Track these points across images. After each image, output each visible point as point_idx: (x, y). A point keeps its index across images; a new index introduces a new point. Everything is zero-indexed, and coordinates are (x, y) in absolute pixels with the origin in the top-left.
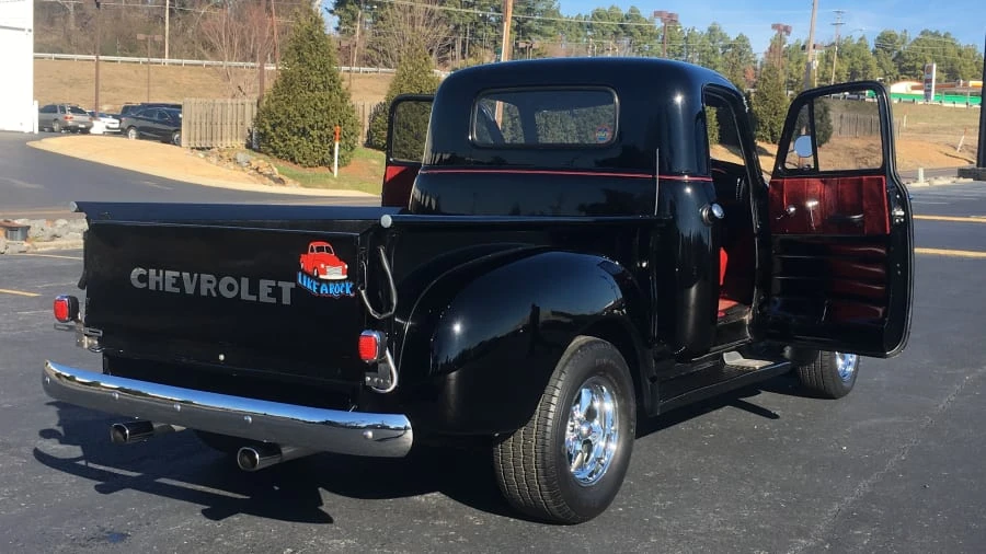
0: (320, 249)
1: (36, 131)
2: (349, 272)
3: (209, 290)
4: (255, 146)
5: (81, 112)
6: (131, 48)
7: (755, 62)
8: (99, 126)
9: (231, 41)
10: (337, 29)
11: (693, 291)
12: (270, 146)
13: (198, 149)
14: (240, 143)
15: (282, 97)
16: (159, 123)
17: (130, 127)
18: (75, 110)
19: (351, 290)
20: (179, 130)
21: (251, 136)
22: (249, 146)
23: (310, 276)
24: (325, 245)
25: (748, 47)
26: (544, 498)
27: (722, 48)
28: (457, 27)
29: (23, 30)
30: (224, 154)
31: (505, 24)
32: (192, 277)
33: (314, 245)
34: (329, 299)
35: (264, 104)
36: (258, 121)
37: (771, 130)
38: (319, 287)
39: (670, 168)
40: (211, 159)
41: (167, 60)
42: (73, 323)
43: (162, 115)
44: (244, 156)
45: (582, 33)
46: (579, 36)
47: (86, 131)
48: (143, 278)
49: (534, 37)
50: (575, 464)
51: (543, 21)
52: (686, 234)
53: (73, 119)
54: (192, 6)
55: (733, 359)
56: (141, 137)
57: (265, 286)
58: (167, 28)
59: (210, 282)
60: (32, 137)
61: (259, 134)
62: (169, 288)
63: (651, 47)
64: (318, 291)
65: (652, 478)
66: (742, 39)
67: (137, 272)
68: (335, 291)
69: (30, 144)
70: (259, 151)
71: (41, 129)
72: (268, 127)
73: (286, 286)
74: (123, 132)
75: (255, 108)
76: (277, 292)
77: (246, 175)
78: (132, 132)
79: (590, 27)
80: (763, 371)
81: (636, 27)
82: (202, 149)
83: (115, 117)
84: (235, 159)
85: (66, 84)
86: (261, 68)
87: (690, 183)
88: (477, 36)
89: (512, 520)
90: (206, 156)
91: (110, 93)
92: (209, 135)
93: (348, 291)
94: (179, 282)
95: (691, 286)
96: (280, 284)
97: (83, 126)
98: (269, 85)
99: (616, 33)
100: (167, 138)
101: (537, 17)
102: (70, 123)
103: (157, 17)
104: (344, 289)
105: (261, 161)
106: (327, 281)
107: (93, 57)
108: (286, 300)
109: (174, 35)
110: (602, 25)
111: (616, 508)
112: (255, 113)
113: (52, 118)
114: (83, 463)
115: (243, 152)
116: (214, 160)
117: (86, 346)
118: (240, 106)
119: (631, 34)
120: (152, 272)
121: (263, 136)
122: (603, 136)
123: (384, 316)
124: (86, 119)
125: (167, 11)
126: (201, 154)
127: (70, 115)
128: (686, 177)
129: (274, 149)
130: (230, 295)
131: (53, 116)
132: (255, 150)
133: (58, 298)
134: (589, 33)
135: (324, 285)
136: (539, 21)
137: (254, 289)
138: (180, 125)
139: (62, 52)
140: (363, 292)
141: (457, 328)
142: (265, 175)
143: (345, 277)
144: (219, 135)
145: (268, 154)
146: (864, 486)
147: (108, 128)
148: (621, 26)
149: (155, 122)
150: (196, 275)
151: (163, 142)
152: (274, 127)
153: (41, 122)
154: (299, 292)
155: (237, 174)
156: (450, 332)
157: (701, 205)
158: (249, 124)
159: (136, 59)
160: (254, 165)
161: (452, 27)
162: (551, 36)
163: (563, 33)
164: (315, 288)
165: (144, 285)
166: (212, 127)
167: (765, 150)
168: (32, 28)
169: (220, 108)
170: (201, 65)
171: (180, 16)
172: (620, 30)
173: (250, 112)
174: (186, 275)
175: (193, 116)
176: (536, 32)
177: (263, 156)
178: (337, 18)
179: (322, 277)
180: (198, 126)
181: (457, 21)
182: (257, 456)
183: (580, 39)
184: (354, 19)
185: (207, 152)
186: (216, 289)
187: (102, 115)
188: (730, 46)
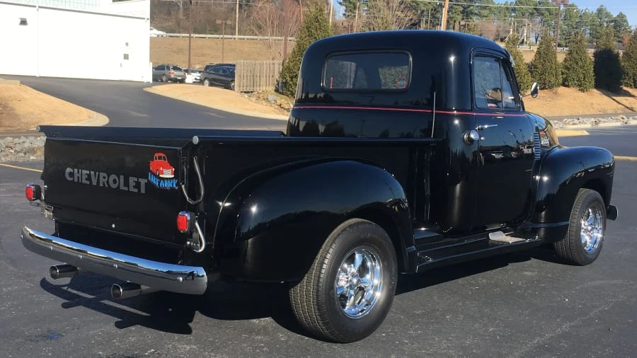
0: (160, 158)
1: (151, 82)
2: (175, 173)
3: (104, 183)
4: (281, 91)
5: (180, 70)
6: (215, 30)
7: (630, 32)
8: (190, 78)
9: (272, 23)
10: (344, 15)
11: (458, 187)
12: (289, 91)
13: (245, 92)
14: (272, 88)
15: (297, 59)
16: (221, 76)
17: (205, 79)
18: (175, 68)
19: (177, 185)
20: (233, 81)
21: (278, 84)
22: (277, 90)
23: (155, 175)
24: (163, 155)
25: (625, 21)
26: (320, 325)
27: (607, 22)
28: (423, 12)
29: (144, 19)
30: (261, 95)
31: (444, 9)
32: (95, 174)
33: (157, 155)
34: (164, 190)
35: (286, 64)
36: (282, 75)
37: (634, 79)
38: (159, 183)
39: (445, 105)
40: (251, 98)
41: (237, 36)
42: (38, 201)
43: (224, 71)
44: (273, 96)
45: (508, 14)
46: (506, 16)
47: (182, 81)
48: (71, 174)
49: (475, 18)
50: (349, 304)
51: (480, 6)
52: (454, 151)
53: (174, 74)
54: (254, 2)
55: (498, 237)
56: (211, 85)
57: (132, 180)
58: (237, 16)
59: (104, 178)
60: (148, 85)
61: (283, 83)
62: (84, 181)
63: (556, 23)
64: (159, 185)
65: (418, 315)
66: (621, 16)
67: (69, 170)
68: (167, 185)
69: (145, 89)
70: (282, 94)
71: (153, 80)
72: (289, 79)
73: (143, 181)
74: (201, 82)
75: (281, 67)
76: (138, 185)
77: (272, 109)
78: (207, 82)
79: (514, 10)
80: (515, 245)
81: (546, 9)
82: (248, 92)
83: (200, 72)
84: (267, 99)
85: (175, 52)
86: (286, 40)
87: (458, 117)
88: (436, 18)
89: (306, 338)
90: (250, 96)
91: (201, 58)
92: (252, 84)
93: (174, 186)
94: (89, 178)
95: (457, 184)
96: (140, 180)
97: (180, 78)
98: (290, 51)
99: (532, 14)
100: (227, 85)
101: (477, 4)
102: (172, 76)
103: (233, 9)
104: (173, 184)
105: (283, 100)
106: (164, 179)
107: (188, 35)
108: (143, 191)
109: (241, 20)
110: (522, 8)
111: (380, 334)
112: (281, 70)
113: (161, 74)
114: (65, 288)
115: (271, 94)
116: (254, 99)
117: (46, 216)
118: (271, 66)
119: (542, 14)
120: (76, 170)
121: (285, 84)
122: (402, 84)
123: (196, 202)
124: (182, 73)
125: (238, 5)
126: (246, 96)
127: (172, 71)
128: (455, 112)
129: (292, 92)
130: (114, 186)
131: (162, 72)
132: (280, 93)
133: (28, 186)
134: (513, 14)
135: (162, 181)
136: (478, 6)
137: (127, 184)
138: (234, 77)
139: (174, 32)
140: (183, 186)
141: (254, 209)
142: (285, 109)
143: (173, 176)
144: (258, 84)
145: (288, 96)
146: (566, 327)
147: (196, 79)
148: (535, 9)
149: (220, 75)
150: (97, 173)
151: (226, 88)
152: (292, 78)
153: (153, 75)
154: (149, 185)
155: (268, 108)
156: (249, 212)
157: (464, 132)
158: (277, 76)
159: (218, 36)
160: (279, 102)
161: (419, 12)
162: (486, 17)
163: (495, 14)
164: (157, 183)
165: (72, 179)
166: (254, 79)
167: (628, 92)
168: (149, 17)
169: (259, 66)
170: (257, 39)
171: (246, 8)
172: (535, 11)
173: (278, 69)
174: (92, 173)
175: (242, 71)
176: (476, 14)
177: (285, 97)
178: (344, 8)
179: (161, 176)
180: (245, 78)
181: (423, 8)
182: (121, 290)
183: (506, 18)
184: (355, 8)
185: (250, 94)
186: (108, 182)
187: (193, 71)
188: (612, 21)
